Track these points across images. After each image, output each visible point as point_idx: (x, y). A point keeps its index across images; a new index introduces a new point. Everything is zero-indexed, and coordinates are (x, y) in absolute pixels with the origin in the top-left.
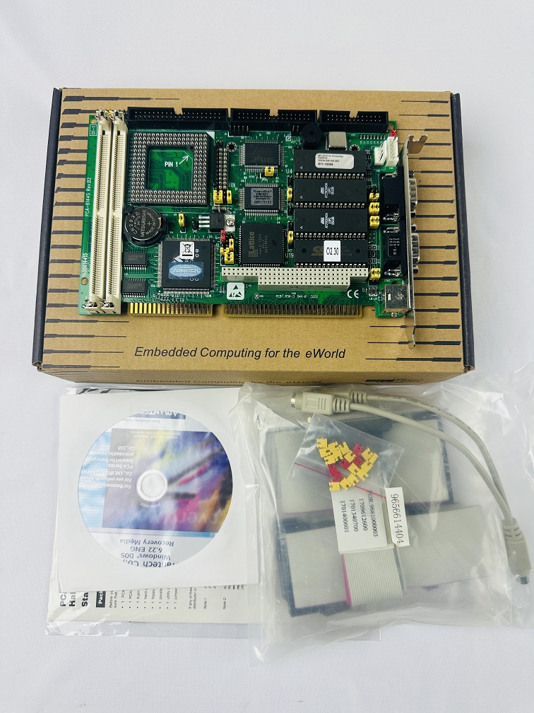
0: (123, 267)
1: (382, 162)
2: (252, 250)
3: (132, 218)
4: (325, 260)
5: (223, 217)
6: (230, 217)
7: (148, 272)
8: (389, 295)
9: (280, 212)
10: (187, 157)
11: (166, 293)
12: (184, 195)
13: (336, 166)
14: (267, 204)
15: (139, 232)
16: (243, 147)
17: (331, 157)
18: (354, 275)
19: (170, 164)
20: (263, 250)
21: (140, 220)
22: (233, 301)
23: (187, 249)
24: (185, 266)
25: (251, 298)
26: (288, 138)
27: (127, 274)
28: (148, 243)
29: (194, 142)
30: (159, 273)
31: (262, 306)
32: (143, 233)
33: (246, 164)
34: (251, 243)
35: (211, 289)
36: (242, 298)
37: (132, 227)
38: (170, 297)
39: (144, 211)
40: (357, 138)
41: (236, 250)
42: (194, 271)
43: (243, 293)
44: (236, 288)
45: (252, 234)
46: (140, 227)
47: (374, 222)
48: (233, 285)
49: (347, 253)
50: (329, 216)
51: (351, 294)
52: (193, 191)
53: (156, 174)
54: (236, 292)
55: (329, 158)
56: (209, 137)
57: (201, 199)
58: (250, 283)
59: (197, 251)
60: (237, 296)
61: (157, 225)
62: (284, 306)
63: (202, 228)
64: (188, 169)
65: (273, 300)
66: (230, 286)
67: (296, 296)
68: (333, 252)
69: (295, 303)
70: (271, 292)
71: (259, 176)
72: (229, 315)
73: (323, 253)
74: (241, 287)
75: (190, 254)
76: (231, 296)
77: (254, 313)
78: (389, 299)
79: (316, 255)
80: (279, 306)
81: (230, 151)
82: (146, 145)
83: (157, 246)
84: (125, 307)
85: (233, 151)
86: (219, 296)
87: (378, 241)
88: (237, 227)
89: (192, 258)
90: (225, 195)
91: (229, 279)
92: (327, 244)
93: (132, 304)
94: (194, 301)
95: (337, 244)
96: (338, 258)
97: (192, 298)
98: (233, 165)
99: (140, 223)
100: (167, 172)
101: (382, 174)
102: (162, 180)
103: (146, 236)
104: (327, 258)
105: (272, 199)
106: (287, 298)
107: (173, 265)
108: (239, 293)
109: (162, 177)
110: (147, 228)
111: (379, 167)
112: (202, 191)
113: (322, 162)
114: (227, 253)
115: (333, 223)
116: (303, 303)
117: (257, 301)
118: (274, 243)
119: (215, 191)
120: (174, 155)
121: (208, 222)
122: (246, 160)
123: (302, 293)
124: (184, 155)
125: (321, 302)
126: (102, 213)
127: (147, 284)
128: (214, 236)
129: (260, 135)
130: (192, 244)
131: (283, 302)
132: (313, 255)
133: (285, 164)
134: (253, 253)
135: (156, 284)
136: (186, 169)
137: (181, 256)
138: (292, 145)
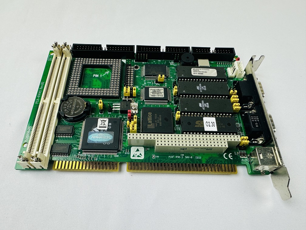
0: (55, 135)
1: (234, 75)
2: (150, 124)
3: (66, 104)
4: (205, 130)
5: (130, 104)
6: (134, 105)
7: (73, 139)
8: (261, 155)
9: (169, 102)
10: (108, 72)
11: (84, 154)
12: (104, 91)
13: (205, 75)
14: (160, 97)
15: (70, 112)
16: (144, 67)
17: (201, 70)
18: (229, 140)
19: (97, 76)
20: (158, 124)
21: (72, 104)
22: (135, 160)
23: (103, 122)
24: (101, 134)
25: (149, 158)
26: (172, 63)
27: (57, 140)
28: (75, 119)
29: (113, 63)
30: (81, 140)
31: (158, 164)
32: (72, 113)
33: (146, 75)
34: (150, 119)
35: (119, 151)
36: (142, 158)
37: (65, 109)
38: (87, 157)
39: (75, 99)
40: (215, 64)
41: (138, 123)
42: (107, 138)
43: (143, 154)
44: (138, 150)
45: (150, 113)
46: (71, 109)
47: (237, 107)
48: (136, 148)
49: (222, 126)
50: (205, 103)
51: (227, 156)
52: (110, 89)
53: (87, 80)
54: (138, 153)
55: (200, 70)
56: (123, 63)
57: (115, 93)
58: (149, 147)
59: (110, 124)
60: (138, 156)
61: (83, 108)
62: (175, 164)
63: (115, 110)
64: (109, 78)
65: (166, 159)
66: (133, 149)
67: (184, 157)
68: (211, 125)
69: (184, 162)
70: (165, 153)
71: (154, 82)
72: (131, 171)
73: (203, 125)
74: (142, 150)
75: (105, 126)
76: (134, 156)
77: (152, 169)
78: (262, 158)
79: (198, 126)
80: (171, 164)
81: (135, 69)
82: (82, 64)
83: (82, 122)
84: (51, 163)
85: (137, 69)
86: (124, 156)
87: (240, 121)
88: (139, 110)
89: (106, 129)
90: (131, 89)
91: (132, 144)
92: (205, 119)
93: (57, 162)
94: (105, 159)
95: (213, 120)
96: (215, 129)
97: (103, 158)
98: (137, 77)
99: (72, 106)
100: (95, 80)
101: (235, 82)
102: (90, 84)
103: (74, 114)
104: (207, 129)
105: (163, 94)
106: (177, 158)
107: (92, 133)
108: (140, 154)
109: (90, 82)
110: (76, 109)
111: (232, 78)
112: (116, 89)
113: (196, 73)
114: (132, 125)
115: (208, 107)
116: (190, 162)
117: (154, 160)
118: (166, 120)
119: (125, 88)
120: (100, 71)
121: (119, 107)
122: (146, 73)
123: (189, 155)
124: (106, 71)
125: (204, 162)
126: (47, 101)
127: (70, 147)
128: (123, 116)
129: (154, 62)
130: (107, 120)
131: (175, 161)
132: (196, 126)
133: (171, 76)
134: (151, 126)
135: (77, 147)
136: (107, 78)
137: (98, 128)
138: (175, 67)
